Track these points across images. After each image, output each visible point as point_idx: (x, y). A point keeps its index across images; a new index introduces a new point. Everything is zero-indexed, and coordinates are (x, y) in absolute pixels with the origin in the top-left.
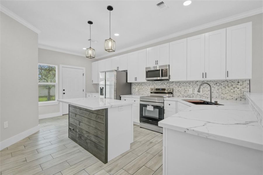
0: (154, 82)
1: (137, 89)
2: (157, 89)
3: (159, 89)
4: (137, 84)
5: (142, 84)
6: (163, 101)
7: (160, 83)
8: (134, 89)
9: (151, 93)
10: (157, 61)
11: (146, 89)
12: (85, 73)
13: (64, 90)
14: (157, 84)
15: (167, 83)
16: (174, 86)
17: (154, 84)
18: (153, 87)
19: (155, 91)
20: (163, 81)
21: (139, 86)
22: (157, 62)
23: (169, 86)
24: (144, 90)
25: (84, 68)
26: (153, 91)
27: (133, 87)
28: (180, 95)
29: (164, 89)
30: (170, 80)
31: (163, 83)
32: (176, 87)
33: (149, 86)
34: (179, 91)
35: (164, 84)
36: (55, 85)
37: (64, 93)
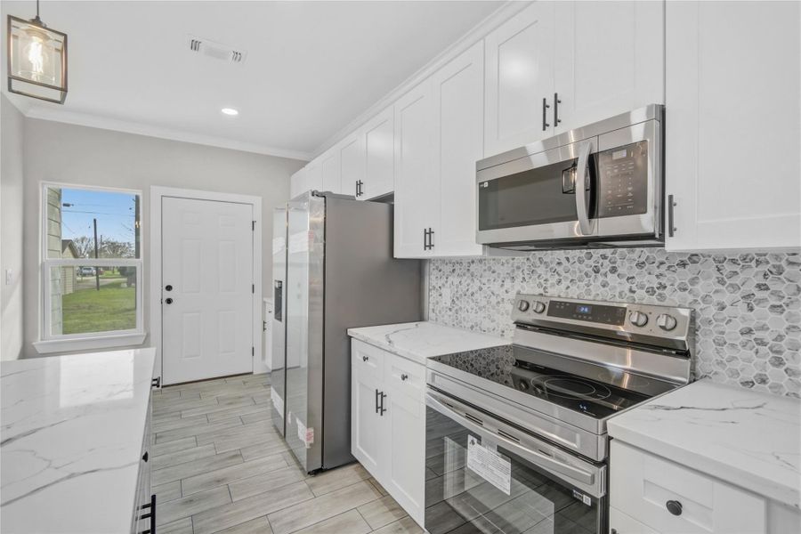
0: (538, 254)
1: (447, 293)
2: (556, 308)
3: (570, 309)
4: (450, 268)
5: (473, 268)
6: (602, 441)
7: (581, 261)
8: (433, 292)
9: (521, 325)
10: (551, 102)
11: (494, 300)
12: (258, 218)
13: (169, 288)
14: (560, 269)
15: (640, 265)
16: (700, 288)
17: (541, 270)
18: (530, 289)
19: (545, 317)
20: (608, 252)
21: (454, 279)
22: (551, 110)
23: (651, 291)
24: (483, 303)
25: (257, 201)
26: (529, 317)
27: (432, 279)
28: (771, 372)
29: (616, 314)
30: (672, 245)
31: (606, 262)
32: (727, 298)
33: (508, 283)
34: (762, 343)
35: (614, 270)
36: (135, 268)
37: (169, 301)
